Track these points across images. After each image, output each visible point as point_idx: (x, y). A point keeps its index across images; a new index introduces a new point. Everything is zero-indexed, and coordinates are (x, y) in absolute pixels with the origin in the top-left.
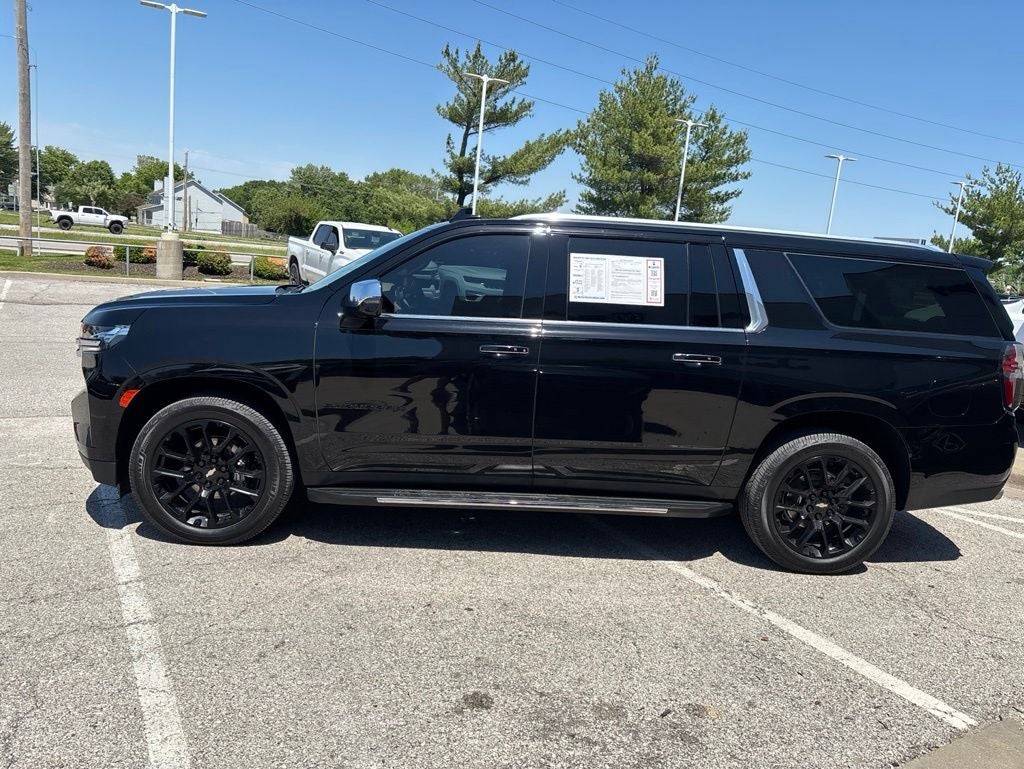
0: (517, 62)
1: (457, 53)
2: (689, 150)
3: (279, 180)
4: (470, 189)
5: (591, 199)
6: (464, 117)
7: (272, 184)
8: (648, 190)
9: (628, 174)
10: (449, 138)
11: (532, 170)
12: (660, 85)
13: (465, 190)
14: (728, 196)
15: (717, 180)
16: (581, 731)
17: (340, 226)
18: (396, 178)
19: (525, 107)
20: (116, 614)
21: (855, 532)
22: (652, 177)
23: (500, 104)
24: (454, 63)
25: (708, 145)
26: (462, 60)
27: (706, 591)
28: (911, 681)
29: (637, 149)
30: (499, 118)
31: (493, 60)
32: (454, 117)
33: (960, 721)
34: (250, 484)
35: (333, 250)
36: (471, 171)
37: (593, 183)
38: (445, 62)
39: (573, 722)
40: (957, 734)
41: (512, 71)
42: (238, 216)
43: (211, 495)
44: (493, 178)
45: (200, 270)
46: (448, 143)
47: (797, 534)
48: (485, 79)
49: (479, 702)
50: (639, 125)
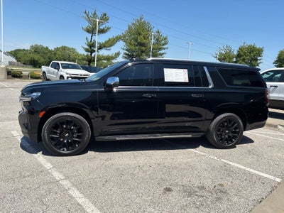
2: (153, 41)
3: (26, 49)
4: (94, 51)
5: (127, 54)
6: (91, 31)
7: (24, 50)
8: (142, 52)
9: (137, 48)
11: (111, 46)
12: (144, 23)
13: (92, 51)
14: (163, 54)
15: (160, 49)
16: (198, 194)
17: (59, 62)
18: (64, 48)
19: (109, 29)
20: (54, 178)
21: (234, 137)
22: (143, 48)
24: (88, 15)
25: (157, 40)
26: (90, 15)
27: (204, 156)
28: (263, 172)
29: (139, 41)
30: (102, 31)
31: (99, 15)
32: (88, 31)
33: (278, 180)
34: (78, 137)
35: (58, 69)
36: (94, 47)
37: (127, 50)
38: (85, 15)
39: (195, 192)
40: (279, 183)
41: (105, 18)
42: (14, 60)
43: (68, 141)
44: (100, 48)
45: (13, 76)
47: (222, 139)
48: (98, 20)
49: (169, 190)
50: (140, 34)
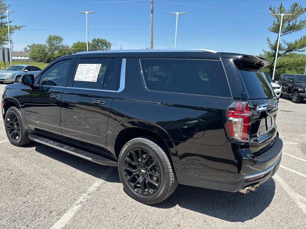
0: (299, 6)
1: (274, 8)
10: (268, 38)
23: (291, 24)
46: (268, 40)
